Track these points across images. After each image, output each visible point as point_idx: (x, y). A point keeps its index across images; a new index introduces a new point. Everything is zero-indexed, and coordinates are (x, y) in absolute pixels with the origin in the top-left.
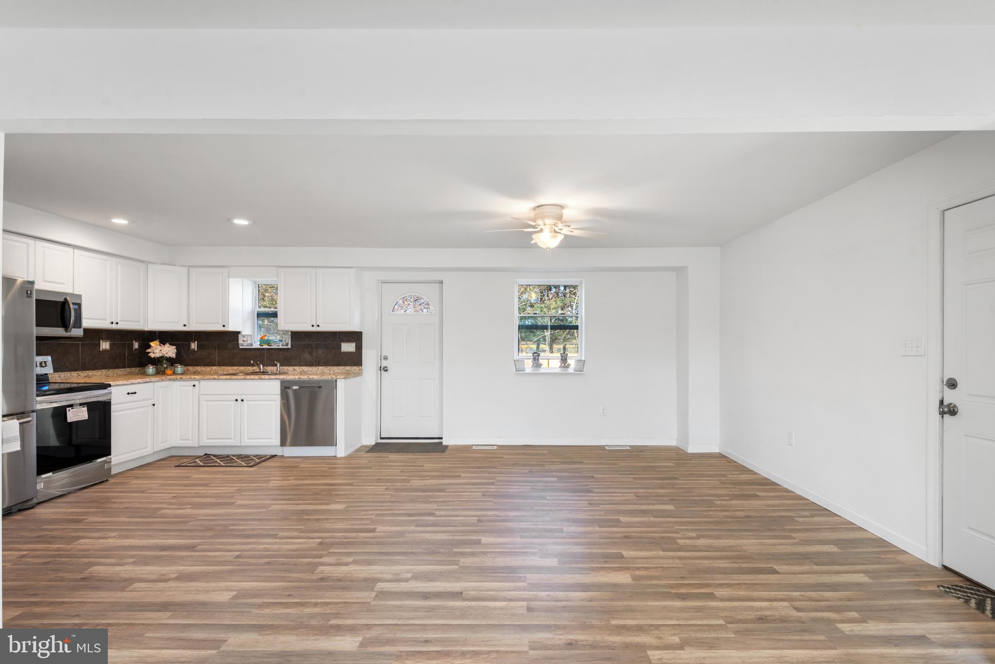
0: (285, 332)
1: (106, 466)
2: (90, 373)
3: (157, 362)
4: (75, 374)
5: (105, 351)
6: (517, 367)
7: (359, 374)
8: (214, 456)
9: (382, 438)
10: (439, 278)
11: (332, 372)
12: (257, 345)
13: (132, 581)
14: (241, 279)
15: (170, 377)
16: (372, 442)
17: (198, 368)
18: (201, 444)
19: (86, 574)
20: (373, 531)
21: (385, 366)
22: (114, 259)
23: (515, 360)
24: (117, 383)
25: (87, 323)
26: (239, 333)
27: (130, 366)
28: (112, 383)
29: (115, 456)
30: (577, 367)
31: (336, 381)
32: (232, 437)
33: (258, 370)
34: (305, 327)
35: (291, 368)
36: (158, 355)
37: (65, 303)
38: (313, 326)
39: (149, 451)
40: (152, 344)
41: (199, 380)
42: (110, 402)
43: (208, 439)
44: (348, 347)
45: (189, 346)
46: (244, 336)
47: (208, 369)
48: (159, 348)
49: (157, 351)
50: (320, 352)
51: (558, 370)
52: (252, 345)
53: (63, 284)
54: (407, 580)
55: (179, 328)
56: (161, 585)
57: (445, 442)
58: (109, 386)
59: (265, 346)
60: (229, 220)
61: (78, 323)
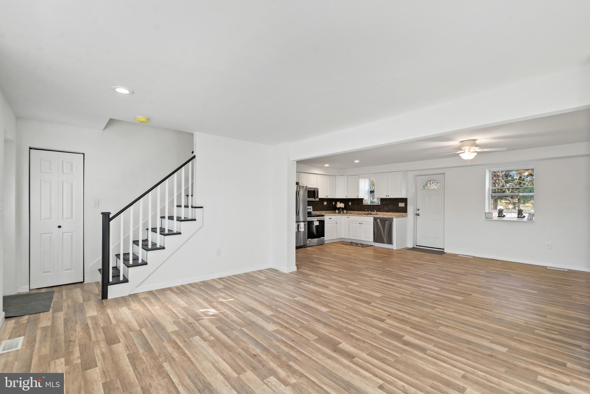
0: (378, 198)
1: (323, 240)
2: (321, 212)
3: (339, 209)
4: (318, 212)
5: (325, 205)
6: (487, 216)
7: (406, 216)
8: (354, 243)
9: (416, 246)
10: (443, 172)
11: (395, 215)
12: (369, 204)
13: (320, 264)
14: (364, 179)
15: (341, 214)
16: (411, 246)
17: (351, 212)
18: (350, 238)
19: (312, 261)
20: (384, 268)
21: (418, 213)
22: (327, 176)
23: (485, 213)
24: (326, 215)
25: (320, 197)
26: (363, 199)
27: (332, 210)
28: (325, 215)
29: (326, 237)
30: (529, 218)
31: (393, 218)
32: (359, 237)
33: (369, 213)
34: (384, 197)
35: (380, 213)
36: (339, 207)
37: (315, 191)
38: (386, 196)
39: (335, 238)
40: (337, 203)
41: (349, 216)
42: (324, 221)
43: (352, 236)
44: (402, 205)
45: (349, 203)
46: (365, 200)
47: (354, 212)
48: (339, 204)
49: (339, 205)
50: (391, 206)
51: (516, 219)
52: (367, 203)
53: (314, 185)
54: (382, 279)
55: (345, 197)
56: (325, 266)
57: (445, 251)
58: (324, 216)
59: (372, 204)
60: (353, 161)
61: (317, 197)
